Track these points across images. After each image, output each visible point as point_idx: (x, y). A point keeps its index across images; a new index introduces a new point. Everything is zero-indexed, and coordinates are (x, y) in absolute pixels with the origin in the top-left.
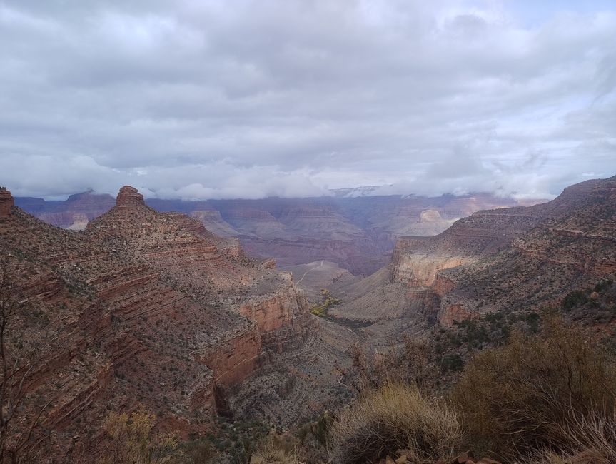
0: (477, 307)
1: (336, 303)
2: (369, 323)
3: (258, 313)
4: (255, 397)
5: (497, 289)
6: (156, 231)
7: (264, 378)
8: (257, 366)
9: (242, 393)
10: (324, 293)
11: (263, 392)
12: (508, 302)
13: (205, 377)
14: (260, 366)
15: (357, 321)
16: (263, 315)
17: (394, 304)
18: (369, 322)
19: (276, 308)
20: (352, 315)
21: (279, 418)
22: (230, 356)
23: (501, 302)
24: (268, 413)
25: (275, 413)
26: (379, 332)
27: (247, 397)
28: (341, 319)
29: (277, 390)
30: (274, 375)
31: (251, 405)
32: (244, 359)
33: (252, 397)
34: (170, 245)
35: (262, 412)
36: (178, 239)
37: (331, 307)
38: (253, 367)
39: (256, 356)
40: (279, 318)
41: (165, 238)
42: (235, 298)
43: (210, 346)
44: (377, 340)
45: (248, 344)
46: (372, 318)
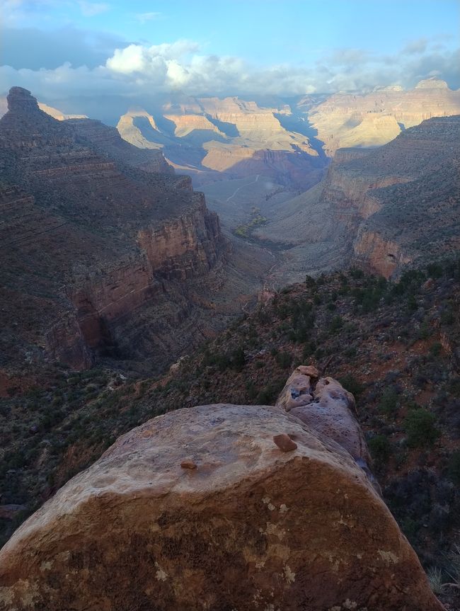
0: (395, 235)
1: (263, 222)
2: (291, 246)
3: (159, 238)
4: (145, 327)
5: (423, 215)
6: (48, 143)
7: (156, 308)
8: (149, 296)
9: (130, 322)
10: (254, 211)
11: (154, 321)
12: (429, 231)
13: (66, 316)
14: (152, 296)
15: (279, 243)
16: (164, 241)
17: (319, 226)
18: (291, 244)
19: (179, 233)
20: (274, 237)
21: (169, 346)
22: (114, 288)
23: (421, 231)
24: (157, 341)
25: (164, 341)
26: (298, 255)
27: (136, 327)
28: (264, 241)
29: (169, 320)
30: (167, 305)
31: (140, 334)
32: (132, 289)
33: (142, 327)
34: (63, 160)
35: (152, 340)
36: (72, 153)
37: (257, 227)
38: (144, 297)
39: (148, 286)
40: (183, 244)
41: (58, 152)
42: (134, 222)
43: (88, 279)
44: (293, 265)
45: (137, 274)
46: (294, 240)
